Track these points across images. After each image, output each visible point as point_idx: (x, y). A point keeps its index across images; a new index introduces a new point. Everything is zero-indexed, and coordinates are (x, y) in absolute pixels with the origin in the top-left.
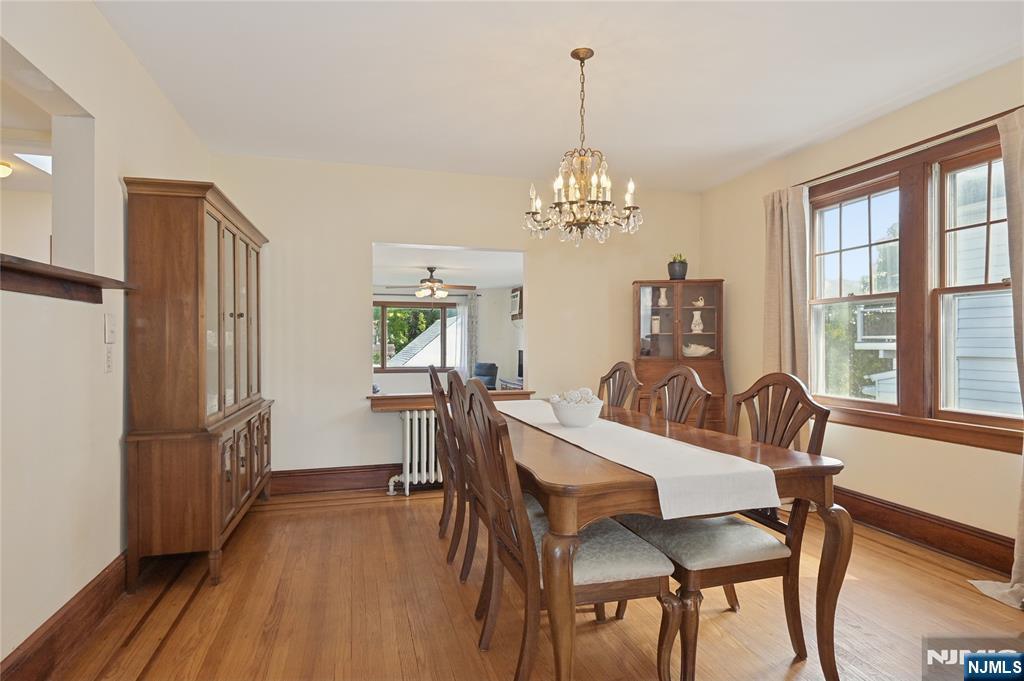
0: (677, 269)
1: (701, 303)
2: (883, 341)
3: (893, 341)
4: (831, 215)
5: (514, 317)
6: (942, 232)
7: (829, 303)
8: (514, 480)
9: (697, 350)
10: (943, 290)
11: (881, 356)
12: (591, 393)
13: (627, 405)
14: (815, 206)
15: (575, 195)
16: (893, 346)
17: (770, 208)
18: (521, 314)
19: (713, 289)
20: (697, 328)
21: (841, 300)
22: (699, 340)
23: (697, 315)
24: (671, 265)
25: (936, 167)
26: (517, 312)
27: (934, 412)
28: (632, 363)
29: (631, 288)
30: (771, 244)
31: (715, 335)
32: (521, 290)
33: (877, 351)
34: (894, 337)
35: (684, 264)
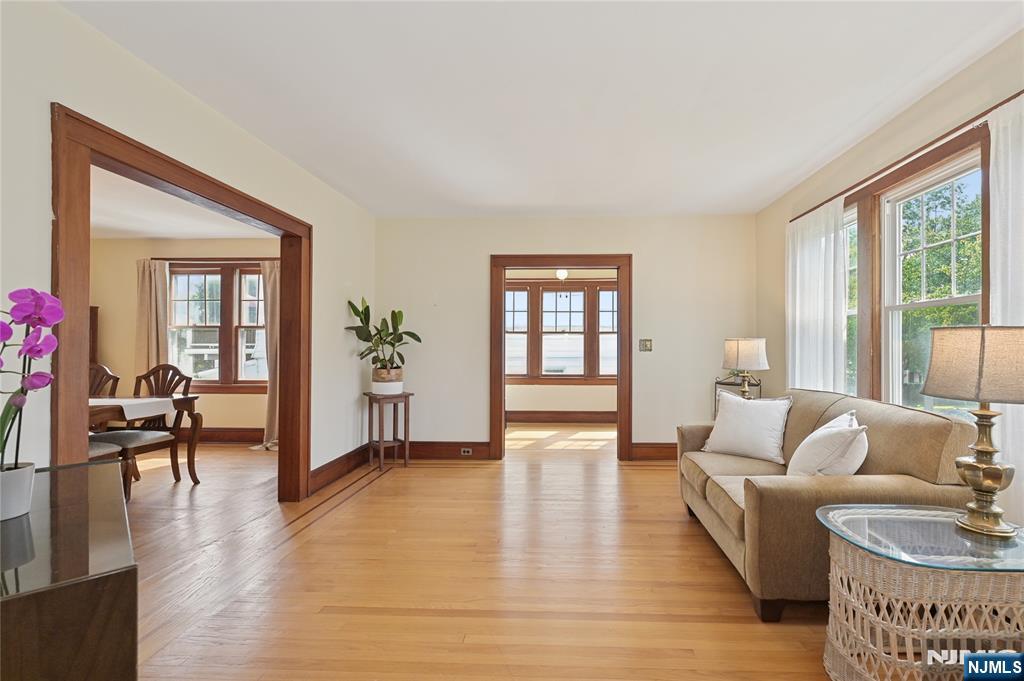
2: (208, 347)
3: (215, 347)
4: (182, 279)
6: (240, 301)
7: (181, 328)
10: (240, 326)
11: (206, 358)
14: (172, 273)
16: (217, 351)
17: (141, 269)
19: (94, 312)
21: (188, 327)
25: (238, 271)
27: (236, 381)
30: (142, 290)
33: (203, 355)
34: (217, 345)
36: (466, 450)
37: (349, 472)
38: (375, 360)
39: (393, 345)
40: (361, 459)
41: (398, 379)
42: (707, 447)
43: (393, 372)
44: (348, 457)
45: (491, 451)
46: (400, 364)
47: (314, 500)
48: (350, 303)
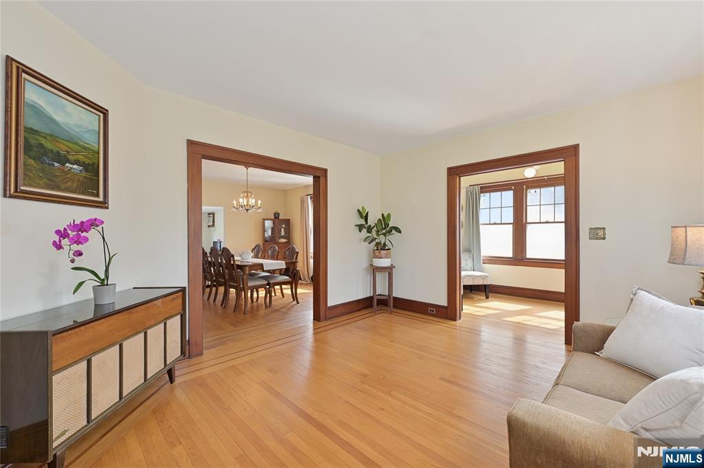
0: (277, 216)
1: (284, 226)
5: (209, 226)
8: (235, 267)
9: (283, 240)
12: (250, 251)
13: (260, 255)
15: (245, 203)
17: (301, 201)
18: (213, 225)
19: (287, 222)
20: (283, 233)
22: (283, 237)
23: (283, 229)
24: (275, 214)
26: (211, 224)
28: (262, 245)
29: (262, 221)
31: (288, 235)
32: (214, 214)
35: (279, 213)
36: (432, 309)
37: (359, 310)
38: (377, 244)
39: (385, 236)
40: (366, 305)
41: (387, 257)
42: (603, 353)
43: (384, 252)
44: (358, 301)
45: (448, 313)
46: (391, 247)
47: (329, 322)
48: (358, 210)
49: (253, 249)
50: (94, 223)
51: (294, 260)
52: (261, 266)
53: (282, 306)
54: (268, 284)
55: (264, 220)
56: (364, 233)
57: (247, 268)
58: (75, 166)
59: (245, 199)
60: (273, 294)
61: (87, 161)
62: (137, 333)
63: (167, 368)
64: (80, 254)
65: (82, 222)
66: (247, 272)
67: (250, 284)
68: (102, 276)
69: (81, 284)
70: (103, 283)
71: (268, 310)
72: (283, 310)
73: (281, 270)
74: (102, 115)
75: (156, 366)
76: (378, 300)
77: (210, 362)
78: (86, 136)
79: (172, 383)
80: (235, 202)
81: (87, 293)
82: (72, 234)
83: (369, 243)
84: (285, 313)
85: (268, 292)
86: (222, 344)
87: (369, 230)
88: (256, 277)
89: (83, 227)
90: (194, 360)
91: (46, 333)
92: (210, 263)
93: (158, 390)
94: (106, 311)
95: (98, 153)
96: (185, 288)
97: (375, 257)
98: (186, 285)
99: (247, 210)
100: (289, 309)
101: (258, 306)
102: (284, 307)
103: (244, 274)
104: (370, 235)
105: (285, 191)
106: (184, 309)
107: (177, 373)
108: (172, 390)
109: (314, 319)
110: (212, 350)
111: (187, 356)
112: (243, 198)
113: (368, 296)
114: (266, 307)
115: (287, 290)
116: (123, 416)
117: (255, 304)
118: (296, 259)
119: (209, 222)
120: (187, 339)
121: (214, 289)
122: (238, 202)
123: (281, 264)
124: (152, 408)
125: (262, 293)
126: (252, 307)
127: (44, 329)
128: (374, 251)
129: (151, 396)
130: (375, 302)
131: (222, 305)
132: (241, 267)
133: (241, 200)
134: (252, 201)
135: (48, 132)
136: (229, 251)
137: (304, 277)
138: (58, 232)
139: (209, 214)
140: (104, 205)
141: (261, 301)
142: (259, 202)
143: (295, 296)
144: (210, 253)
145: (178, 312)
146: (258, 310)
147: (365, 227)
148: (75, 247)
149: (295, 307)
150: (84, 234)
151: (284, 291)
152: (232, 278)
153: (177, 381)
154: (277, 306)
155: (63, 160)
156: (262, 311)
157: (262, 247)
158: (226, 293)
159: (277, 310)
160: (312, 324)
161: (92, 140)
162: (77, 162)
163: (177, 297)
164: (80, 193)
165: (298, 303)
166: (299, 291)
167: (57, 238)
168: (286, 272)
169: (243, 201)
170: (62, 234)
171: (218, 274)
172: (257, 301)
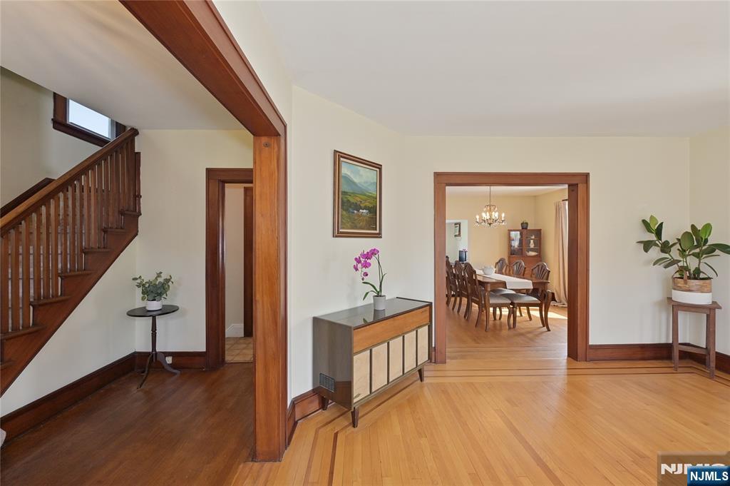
0: (524, 226)
1: (533, 237)
5: (456, 236)
9: (533, 254)
12: (493, 266)
13: (504, 271)
15: (488, 218)
17: (556, 207)
18: (459, 235)
19: (538, 233)
20: (532, 246)
22: (532, 250)
23: (532, 241)
24: (522, 224)
26: (457, 234)
28: (507, 258)
29: (507, 232)
31: (539, 248)
32: (460, 224)
35: (527, 224)
41: (702, 290)
43: (697, 282)
47: (588, 365)
48: (644, 221)
49: (497, 263)
50: (374, 252)
51: (545, 281)
52: (504, 284)
53: (529, 330)
54: (512, 303)
55: (510, 231)
56: (655, 253)
57: (489, 285)
58: (364, 211)
59: (488, 214)
60: (518, 314)
61: (370, 206)
62: (399, 336)
63: (418, 368)
64: (366, 274)
65: (368, 253)
66: (489, 289)
67: (492, 301)
68: (378, 290)
69: (367, 293)
70: (379, 295)
71: (512, 332)
72: (530, 335)
73: (527, 290)
74: (378, 170)
75: (410, 365)
76: (680, 352)
77: (452, 372)
78: (370, 188)
79: (421, 381)
80: (478, 217)
81: (370, 300)
82: (362, 260)
83: (665, 267)
84: (531, 340)
85: (512, 312)
86: (463, 357)
87: (666, 248)
88: (498, 294)
89: (368, 256)
90: (439, 366)
91: (350, 327)
92: (454, 275)
93: (411, 384)
94: (381, 317)
95: (376, 198)
96: (431, 303)
97: (676, 288)
98: (432, 300)
99: (490, 224)
100: (537, 336)
101: (501, 324)
102: (529, 332)
103: (486, 290)
104: (667, 256)
105: (535, 196)
106: (431, 321)
107: (425, 374)
108: (422, 387)
109: (569, 356)
110: (453, 361)
111: (433, 361)
112: (486, 212)
113: (663, 341)
114: (510, 328)
115: (535, 313)
116: (390, 396)
117: (498, 322)
118: (547, 279)
119: (455, 232)
120: (433, 346)
121: (458, 299)
122: (481, 217)
123: (528, 284)
124: (407, 398)
125: (505, 311)
126: (495, 325)
127: (349, 324)
128: (674, 278)
129: (407, 387)
130: (676, 354)
131: (465, 317)
132: (482, 284)
133: (484, 215)
134: (495, 215)
135: (351, 191)
136: (472, 267)
137: (559, 299)
138: (356, 259)
139: (456, 224)
140: (379, 236)
141: (504, 320)
142: (503, 215)
143: (545, 321)
144: (455, 266)
145: (425, 323)
146: (501, 330)
147: (657, 245)
148: (365, 270)
149: (544, 334)
150: (369, 261)
151: (532, 312)
152: (474, 293)
153: (426, 380)
154: (523, 329)
155: (358, 207)
156: (505, 332)
157: (507, 261)
158: (469, 306)
159: (522, 334)
160: (565, 361)
161: (372, 190)
162: (365, 208)
163: (426, 311)
164: (367, 229)
165: (549, 330)
166: (551, 315)
167: (355, 263)
168: (533, 292)
169: (486, 216)
170: (358, 261)
171: (461, 286)
172: (500, 319)
